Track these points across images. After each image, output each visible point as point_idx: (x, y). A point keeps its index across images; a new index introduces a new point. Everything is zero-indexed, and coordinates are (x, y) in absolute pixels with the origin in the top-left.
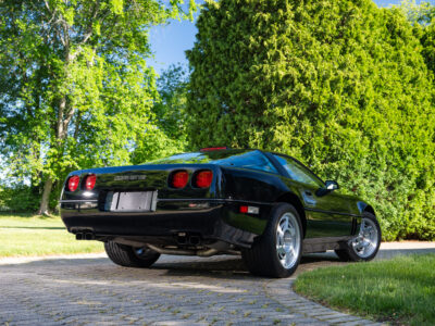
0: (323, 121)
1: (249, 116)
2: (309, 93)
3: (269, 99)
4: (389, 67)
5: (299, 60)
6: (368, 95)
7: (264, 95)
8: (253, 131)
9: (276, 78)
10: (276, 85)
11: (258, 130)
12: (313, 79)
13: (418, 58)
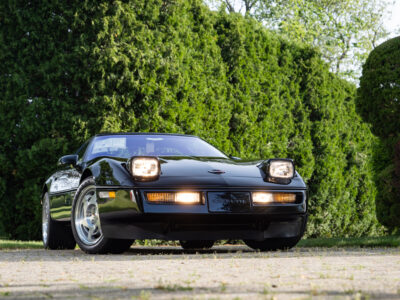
0: (148, 113)
1: (69, 103)
3: (96, 86)
4: (195, 57)
5: (128, 46)
6: (186, 88)
7: (91, 81)
8: (77, 120)
9: (107, 64)
10: (106, 71)
11: (82, 120)
12: (141, 68)
13: (217, 49)
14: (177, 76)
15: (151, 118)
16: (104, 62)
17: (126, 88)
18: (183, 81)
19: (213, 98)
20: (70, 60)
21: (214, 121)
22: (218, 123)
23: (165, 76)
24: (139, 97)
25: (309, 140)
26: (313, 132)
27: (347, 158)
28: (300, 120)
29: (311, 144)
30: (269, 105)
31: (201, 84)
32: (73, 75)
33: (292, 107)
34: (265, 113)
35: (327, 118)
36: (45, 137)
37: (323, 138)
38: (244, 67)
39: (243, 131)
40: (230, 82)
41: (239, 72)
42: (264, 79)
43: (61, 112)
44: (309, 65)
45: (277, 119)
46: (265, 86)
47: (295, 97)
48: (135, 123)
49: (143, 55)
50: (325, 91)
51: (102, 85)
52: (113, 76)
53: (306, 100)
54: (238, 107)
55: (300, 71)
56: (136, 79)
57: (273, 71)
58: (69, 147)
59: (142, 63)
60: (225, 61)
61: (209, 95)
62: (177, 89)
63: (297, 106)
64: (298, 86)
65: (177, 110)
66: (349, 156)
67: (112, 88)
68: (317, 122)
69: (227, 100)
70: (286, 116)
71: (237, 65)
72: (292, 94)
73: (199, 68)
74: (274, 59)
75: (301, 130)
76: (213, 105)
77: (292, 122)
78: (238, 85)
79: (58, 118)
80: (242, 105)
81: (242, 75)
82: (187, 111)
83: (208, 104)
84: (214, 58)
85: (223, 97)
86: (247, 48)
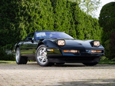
0: (32, 22)
1: (9, 19)
2: (29, 13)
3: (17, 14)
4: (45, 5)
5: (27, 2)
6: (43, 15)
7: (16, 12)
8: (12, 24)
9: (21, 7)
10: (21, 9)
11: (13, 24)
12: (30, 8)
13: (50, 3)
14: (41, 11)
15: (33, 24)
16: (20, 6)
17: (26, 14)
18: (42, 12)
19: (49, 18)
20: (9, 6)
21: (50, 25)
22: (51, 25)
23: (37, 11)
24: (30, 17)
25: (75, 30)
26: (76, 28)
27: (85, 36)
28: (72, 24)
29: (76, 31)
30: (64, 20)
31: (46, 13)
32: (10, 10)
33: (70, 20)
34: (63, 22)
35: (80, 24)
36: (2, 29)
37: (79, 30)
38: (57, 8)
39: (57, 28)
40: (54, 13)
41: (56, 10)
42: (63, 12)
43: (6, 21)
44: (75, 8)
45: (66, 24)
46: (63, 14)
47: (71, 18)
48: (29, 25)
49: (31, 4)
50: (79, 16)
51: (19, 13)
52: (22, 11)
53: (74, 18)
54: (56, 20)
55: (73, 9)
56: (29, 12)
57: (65, 9)
58: (9, 32)
59: (31, 7)
60: (52, 6)
61: (48, 17)
62: (40, 15)
63: (71, 20)
64: (72, 14)
65: (40, 21)
66: (85, 35)
67: (22, 14)
68: (77, 25)
69: (53, 18)
70: (68, 23)
71: (56, 7)
72: (70, 16)
73: (46, 9)
74: (65, 6)
75: (72, 27)
76: (49, 20)
77: (70, 25)
78: (56, 14)
79: (5, 23)
80: (57, 20)
81: (57, 11)
82: (43, 22)
83: (48, 19)
84: (49, 5)
85: (52, 17)
86: (58, 3)
